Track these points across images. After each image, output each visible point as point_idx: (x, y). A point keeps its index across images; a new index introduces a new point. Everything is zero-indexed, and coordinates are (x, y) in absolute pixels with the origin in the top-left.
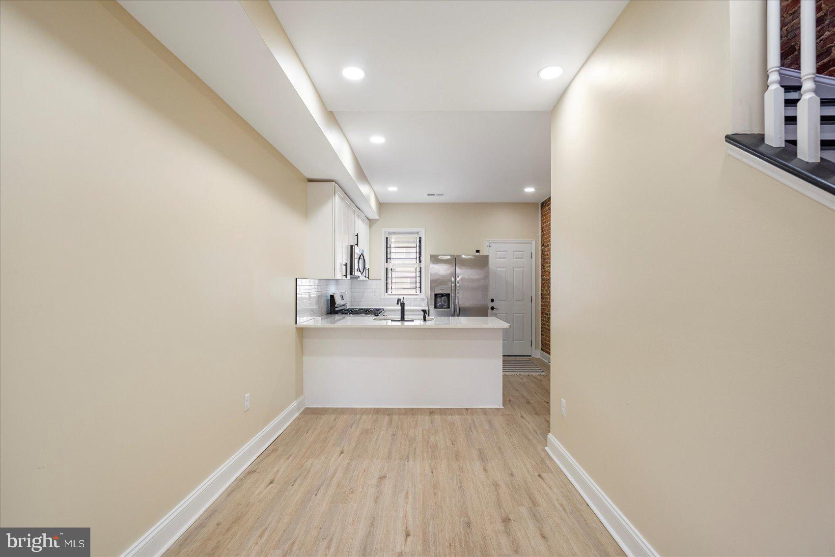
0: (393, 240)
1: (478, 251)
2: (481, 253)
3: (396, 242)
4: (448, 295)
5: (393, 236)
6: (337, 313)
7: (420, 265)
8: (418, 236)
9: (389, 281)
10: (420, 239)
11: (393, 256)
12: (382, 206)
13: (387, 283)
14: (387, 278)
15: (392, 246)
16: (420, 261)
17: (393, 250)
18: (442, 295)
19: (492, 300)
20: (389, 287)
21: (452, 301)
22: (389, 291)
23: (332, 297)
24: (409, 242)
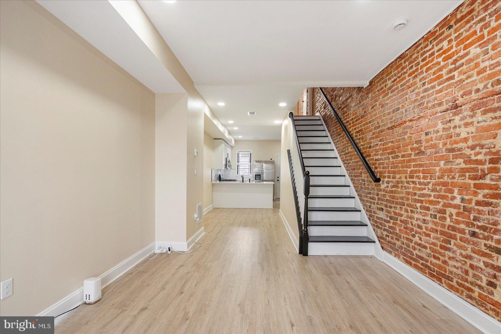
0: (240, 154)
1: (271, 159)
2: (272, 160)
3: (241, 155)
4: (260, 175)
5: (240, 152)
6: (221, 180)
7: (251, 164)
8: (250, 153)
9: (239, 170)
10: (251, 153)
11: (240, 160)
12: (236, 141)
13: (238, 171)
14: (238, 169)
15: (240, 156)
16: (251, 162)
17: (240, 158)
18: (258, 175)
19: (278, 177)
20: (239, 172)
21: (261, 177)
22: (239, 174)
23: (220, 175)
24: (246, 155)
